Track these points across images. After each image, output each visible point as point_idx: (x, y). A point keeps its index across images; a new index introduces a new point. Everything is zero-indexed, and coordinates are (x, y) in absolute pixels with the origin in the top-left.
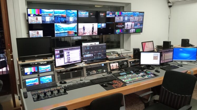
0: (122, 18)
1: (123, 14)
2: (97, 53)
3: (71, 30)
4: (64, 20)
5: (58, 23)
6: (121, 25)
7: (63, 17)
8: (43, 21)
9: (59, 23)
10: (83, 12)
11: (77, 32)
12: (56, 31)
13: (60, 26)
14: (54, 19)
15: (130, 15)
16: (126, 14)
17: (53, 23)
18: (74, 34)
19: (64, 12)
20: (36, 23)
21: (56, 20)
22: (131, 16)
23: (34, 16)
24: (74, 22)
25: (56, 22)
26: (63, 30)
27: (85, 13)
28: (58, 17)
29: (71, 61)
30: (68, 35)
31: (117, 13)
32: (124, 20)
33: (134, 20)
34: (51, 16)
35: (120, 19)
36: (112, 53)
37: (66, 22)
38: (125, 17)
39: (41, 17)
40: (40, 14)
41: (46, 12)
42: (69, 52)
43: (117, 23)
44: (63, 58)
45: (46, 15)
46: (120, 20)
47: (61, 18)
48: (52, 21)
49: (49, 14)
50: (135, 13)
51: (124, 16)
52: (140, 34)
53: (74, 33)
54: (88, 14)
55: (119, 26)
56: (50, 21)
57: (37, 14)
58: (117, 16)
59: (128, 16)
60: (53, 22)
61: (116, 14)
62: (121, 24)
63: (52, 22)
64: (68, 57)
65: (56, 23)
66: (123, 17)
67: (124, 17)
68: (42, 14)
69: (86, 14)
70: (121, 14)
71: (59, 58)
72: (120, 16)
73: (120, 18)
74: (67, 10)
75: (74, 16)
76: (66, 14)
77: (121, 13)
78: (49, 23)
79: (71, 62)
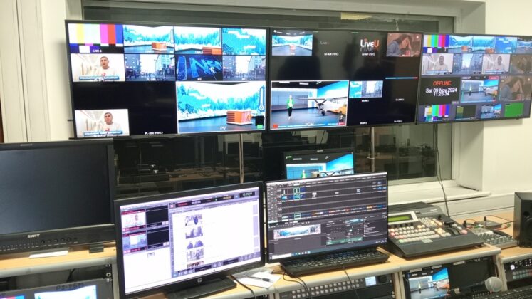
0: (448, 58)
1: (454, 43)
2: (340, 220)
3: (239, 109)
4: (215, 69)
5: (190, 78)
6: (446, 87)
7: (208, 56)
8: (128, 73)
9: (195, 79)
10: (292, 35)
11: (264, 114)
12: (183, 110)
13: (196, 92)
14: (172, 64)
15: (483, 48)
16: (468, 43)
17: (169, 78)
18: (253, 122)
19: (214, 36)
20: (101, 79)
21: (181, 69)
22: (487, 52)
23: (91, 52)
24: (253, 76)
25: (183, 74)
26: (211, 107)
27: (298, 38)
28: (188, 57)
29: (206, 262)
30: (227, 129)
31: (430, 40)
32: (455, 68)
33: (497, 66)
34: (164, 53)
35: (441, 63)
36: (413, 213)
37: (220, 77)
38: (461, 54)
39: (122, 55)
40: (118, 45)
41: (140, 36)
42: (201, 217)
43: (430, 81)
44: (168, 249)
45: (142, 49)
46: (443, 68)
47: (203, 61)
48: (166, 71)
49: (154, 46)
50: (501, 39)
51: (456, 51)
52: (521, 123)
53: (253, 118)
54: (309, 45)
55: (436, 90)
56: (159, 73)
57: (107, 45)
58: (430, 51)
59: (473, 52)
60: (170, 74)
61: (425, 45)
62: (448, 83)
63: (166, 74)
64: (194, 241)
65: (181, 79)
66: (455, 54)
67: (458, 55)
68: (126, 44)
69: (303, 42)
70: (447, 45)
71: (142, 249)
72: (442, 51)
73: (442, 59)
74: (225, 29)
75: (256, 50)
76: (224, 46)
77: (446, 41)
78: (154, 80)
79: (209, 267)
